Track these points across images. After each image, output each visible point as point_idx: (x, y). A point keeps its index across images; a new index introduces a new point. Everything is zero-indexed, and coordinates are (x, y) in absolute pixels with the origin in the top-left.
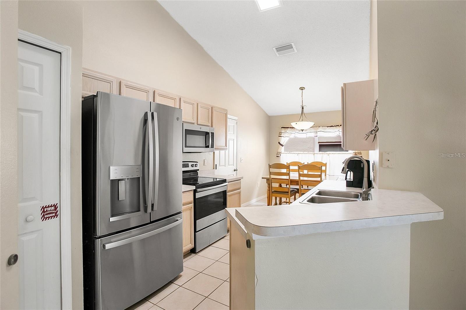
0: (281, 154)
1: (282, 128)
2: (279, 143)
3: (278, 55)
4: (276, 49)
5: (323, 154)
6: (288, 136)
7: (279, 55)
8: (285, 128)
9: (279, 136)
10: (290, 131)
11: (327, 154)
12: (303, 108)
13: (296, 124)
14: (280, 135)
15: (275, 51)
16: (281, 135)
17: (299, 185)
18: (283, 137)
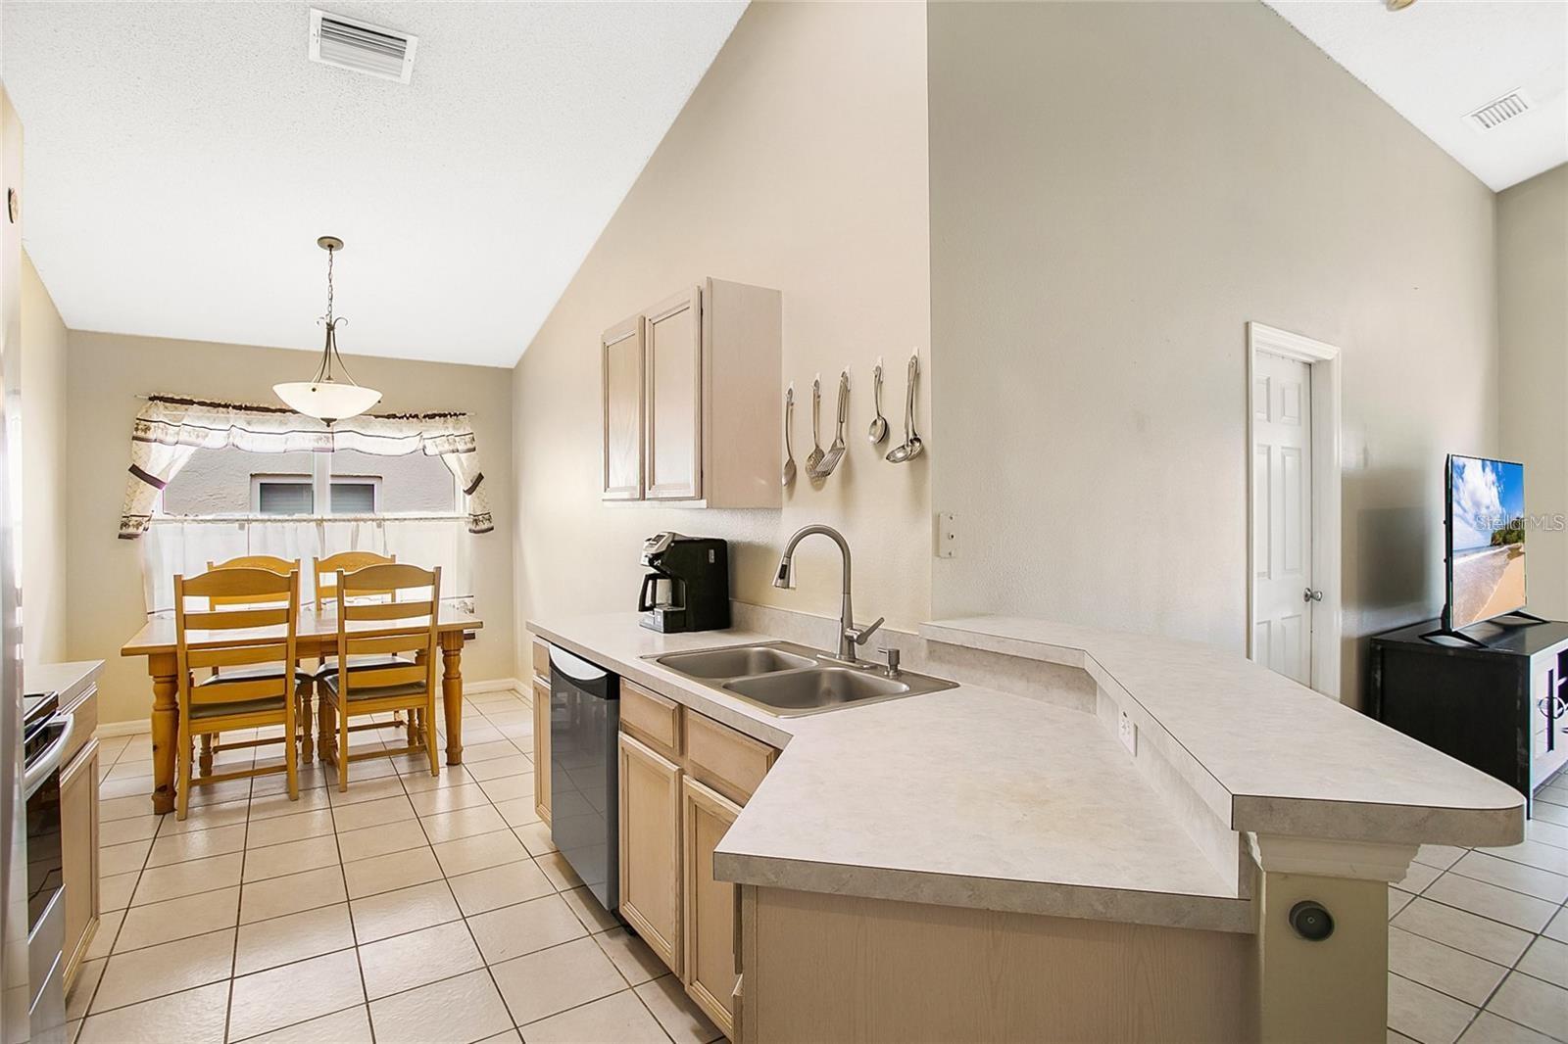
0: (150, 525)
1: (152, 399)
2: (135, 470)
3: (314, 52)
4: (324, 19)
5: (356, 520)
6: (193, 439)
7: (322, 57)
8: (172, 401)
9: (135, 438)
10: (199, 418)
11: (373, 520)
12: (330, 328)
13: (314, 390)
14: (140, 434)
15: (316, 26)
16: (150, 435)
17: (337, 653)
18: (161, 442)
